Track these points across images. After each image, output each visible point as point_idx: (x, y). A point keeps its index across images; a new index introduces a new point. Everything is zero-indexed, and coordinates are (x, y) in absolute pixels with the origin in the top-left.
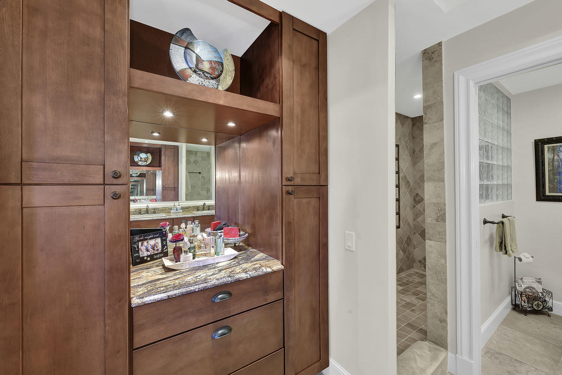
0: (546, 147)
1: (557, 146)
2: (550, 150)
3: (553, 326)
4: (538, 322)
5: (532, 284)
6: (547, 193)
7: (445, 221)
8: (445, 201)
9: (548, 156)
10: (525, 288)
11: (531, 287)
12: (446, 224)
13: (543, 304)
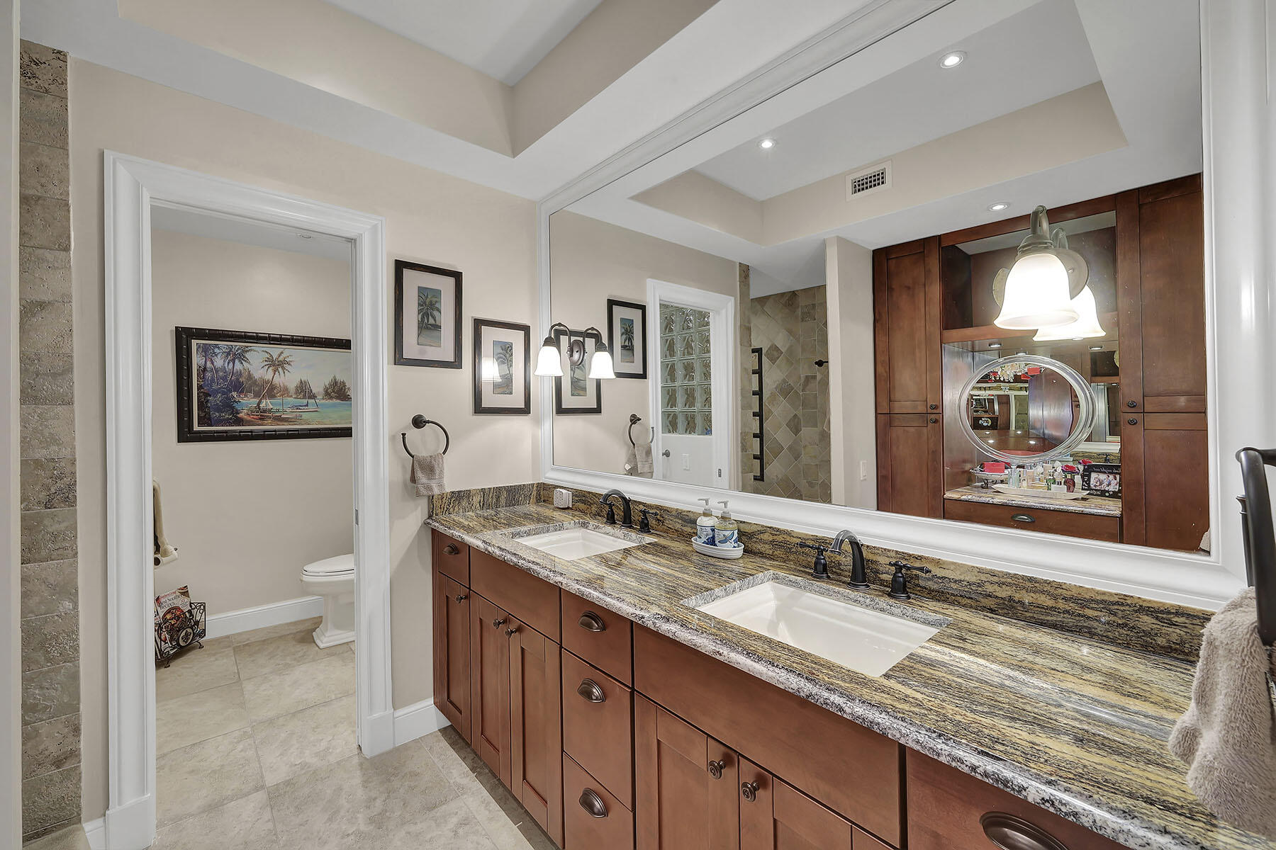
0: (194, 342)
1: (210, 345)
2: (201, 350)
3: (213, 659)
4: (191, 666)
5: (175, 601)
6: (196, 428)
7: (75, 502)
8: (73, 454)
9: (197, 360)
10: (165, 615)
11: (173, 608)
12: (76, 510)
13: (193, 631)
